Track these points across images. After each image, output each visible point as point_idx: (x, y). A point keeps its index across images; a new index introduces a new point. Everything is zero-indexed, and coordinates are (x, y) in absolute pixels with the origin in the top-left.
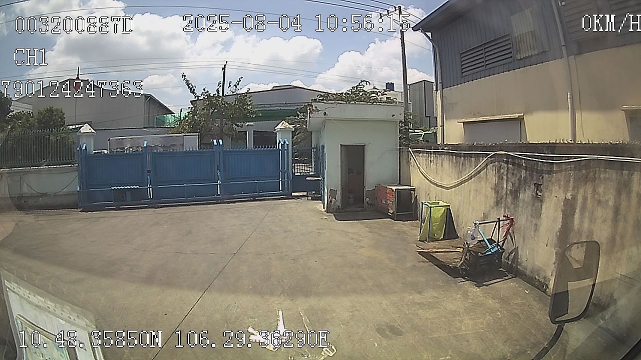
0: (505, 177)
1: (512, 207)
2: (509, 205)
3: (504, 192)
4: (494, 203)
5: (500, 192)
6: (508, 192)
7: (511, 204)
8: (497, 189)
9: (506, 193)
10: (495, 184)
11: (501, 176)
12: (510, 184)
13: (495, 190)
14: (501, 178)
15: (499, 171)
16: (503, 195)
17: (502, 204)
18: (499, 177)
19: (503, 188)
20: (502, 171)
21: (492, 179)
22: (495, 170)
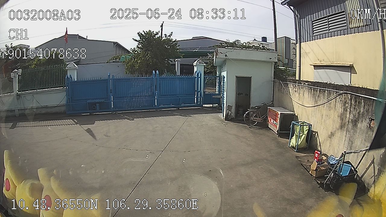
0: (348, 110)
1: (352, 131)
2: (350, 130)
3: (347, 120)
4: (339, 127)
5: (344, 119)
6: (350, 121)
7: (351, 129)
8: (342, 117)
9: (349, 121)
10: (341, 114)
11: (346, 109)
12: (352, 115)
13: (341, 117)
14: (345, 110)
15: (344, 105)
16: (346, 122)
17: (345, 128)
18: (344, 109)
19: (346, 117)
20: (347, 105)
21: (339, 110)
22: (342, 104)
